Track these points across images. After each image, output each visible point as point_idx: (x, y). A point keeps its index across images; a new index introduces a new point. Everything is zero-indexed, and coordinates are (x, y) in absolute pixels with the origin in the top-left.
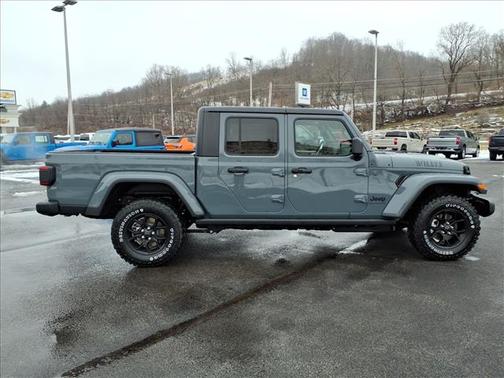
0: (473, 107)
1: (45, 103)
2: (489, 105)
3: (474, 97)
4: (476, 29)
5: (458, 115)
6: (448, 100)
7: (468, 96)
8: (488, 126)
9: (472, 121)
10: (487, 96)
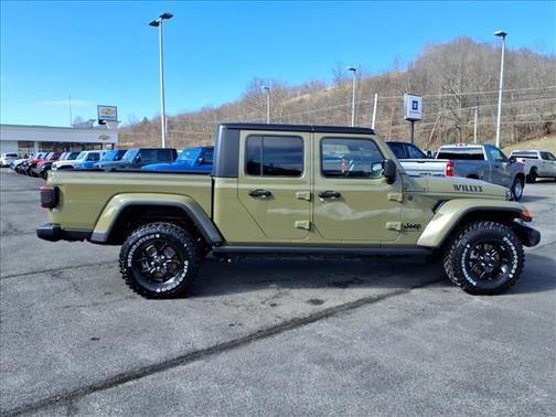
1: (145, 119)
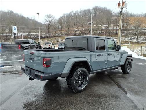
0: (54, 37)
2: (58, 36)
3: (54, 34)
4: (53, 17)
5: (51, 38)
6: (48, 34)
7: (53, 33)
8: (59, 42)
9: (55, 40)
10: (57, 34)
